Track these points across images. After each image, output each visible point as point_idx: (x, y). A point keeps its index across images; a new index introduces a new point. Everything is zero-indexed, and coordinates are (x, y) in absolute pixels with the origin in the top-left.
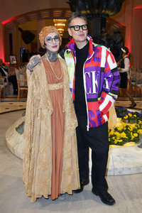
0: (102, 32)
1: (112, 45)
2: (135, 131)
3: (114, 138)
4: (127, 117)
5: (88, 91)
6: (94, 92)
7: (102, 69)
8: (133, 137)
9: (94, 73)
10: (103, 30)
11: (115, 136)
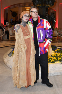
0: (46, 13)
1: (50, 19)
2: (60, 56)
3: (51, 60)
4: (57, 50)
5: (39, 39)
6: (42, 39)
7: (45, 29)
8: (59, 59)
9: (41, 31)
10: (47, 13)
11: (51, 58)
